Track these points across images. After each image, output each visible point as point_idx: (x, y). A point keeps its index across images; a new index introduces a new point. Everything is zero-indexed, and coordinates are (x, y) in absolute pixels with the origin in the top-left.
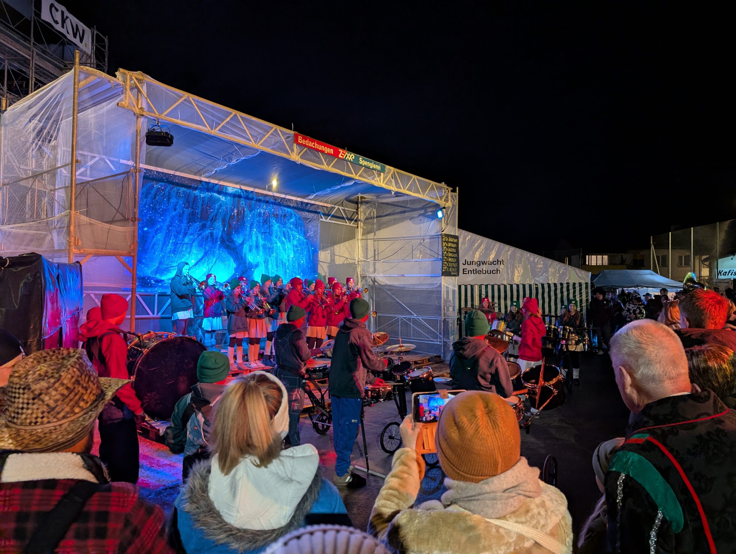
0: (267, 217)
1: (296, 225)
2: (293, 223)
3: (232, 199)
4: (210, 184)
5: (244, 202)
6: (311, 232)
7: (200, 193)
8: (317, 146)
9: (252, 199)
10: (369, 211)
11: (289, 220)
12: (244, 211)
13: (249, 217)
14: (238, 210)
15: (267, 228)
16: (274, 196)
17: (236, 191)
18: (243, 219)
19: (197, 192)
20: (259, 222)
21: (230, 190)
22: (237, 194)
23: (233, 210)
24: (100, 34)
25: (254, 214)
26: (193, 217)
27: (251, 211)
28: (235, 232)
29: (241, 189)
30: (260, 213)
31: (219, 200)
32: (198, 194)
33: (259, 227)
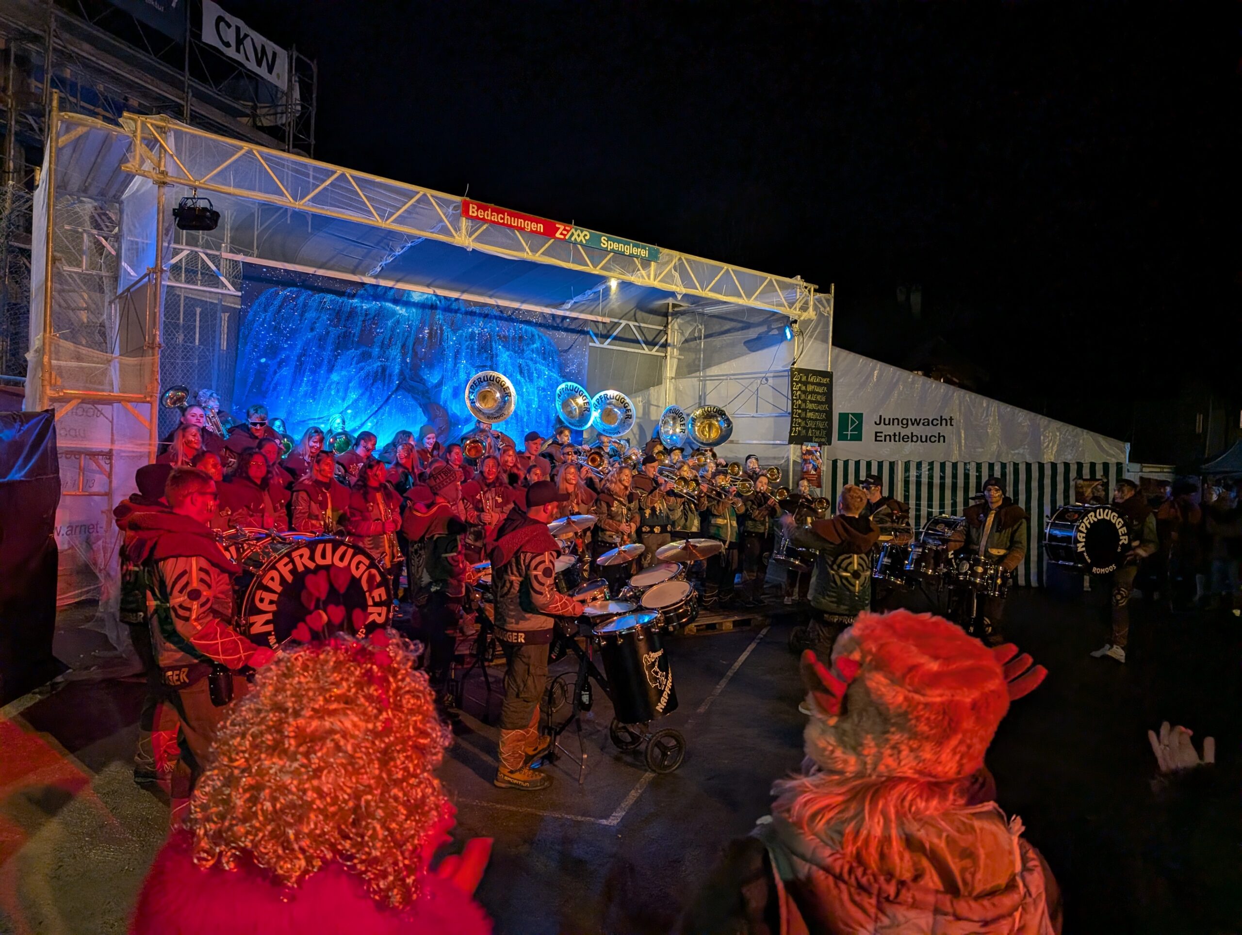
0: (486, 341)
1: (544, 353)
2: (537, 351)
3: (420, 311)
4: (380, 289)
5: (441, 316)
6: (573, 365)
7: (362, 302)
8: (508, 219)
9: (456, 311)
10: (690, 330)
11: (528, 345)
12: (442, 330)
13: (451, 339)
14: (431, 330)
15: (487, 358)
16: (498, 306)
17: (427, 298)
18: (441, 344)
19: (355, 301)
20: (472, 349)
21: (416, 298)
22: (430, 303)
23: (420, 330)
24: (302, 57)
25: (461, 335)
26: (343, 342)
27: (455, 331)
28: (426, 366)
29: (437, 296)
30: (473, 333)
31: (394, 313)
32: (359, 305)
33: (471, 357)
